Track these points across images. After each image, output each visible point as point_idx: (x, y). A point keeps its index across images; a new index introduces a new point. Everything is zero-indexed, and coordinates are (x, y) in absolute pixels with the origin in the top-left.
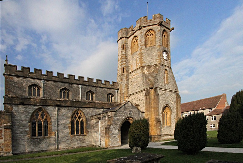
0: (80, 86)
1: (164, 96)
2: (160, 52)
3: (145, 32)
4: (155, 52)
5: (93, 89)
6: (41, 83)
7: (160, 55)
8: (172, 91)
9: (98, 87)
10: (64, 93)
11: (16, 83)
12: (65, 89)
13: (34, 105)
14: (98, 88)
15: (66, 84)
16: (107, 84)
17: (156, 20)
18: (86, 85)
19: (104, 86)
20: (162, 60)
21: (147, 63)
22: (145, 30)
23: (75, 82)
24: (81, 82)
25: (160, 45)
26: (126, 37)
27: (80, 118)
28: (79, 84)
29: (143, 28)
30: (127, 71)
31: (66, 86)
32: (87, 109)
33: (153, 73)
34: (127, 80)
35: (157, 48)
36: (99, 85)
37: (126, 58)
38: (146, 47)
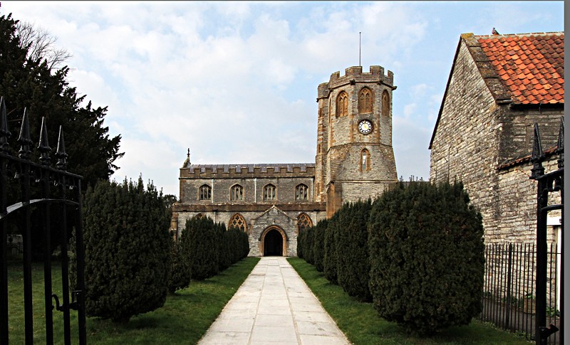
0: (255, 180)
1: (358, 191)
2: (353, 125)
3: (336, 96)
4: (347, 125)
5: (274, 182)
6: (211, 183)
7: (353, 129)
8: (377, 182)
9: (281, 178)
10: (237, 190)
11: (189, 186)
12: (237, 185)
13: (195, 212)
14: (280, 180)
15: (239, 180)
16: (297, 170)
17: (348, 77)
18: (263, 178)
19: (291, 175)
20: (357, 137)
21: (337, 143)
22: (337, 91)
23: (248, 175)
24: (257, 175)
25: (353, 115)
26: (323, 98)
27: (240, 223)
28: (254, 178)
29: (334, 90)
30: (324, 150)
31: (239, 182)
32: (248, 213)
33: (339, 158)
34: (323, 164)
35: (349, 118)
36: (283, 175)
37: (323, 130)
38: (337, 117)
